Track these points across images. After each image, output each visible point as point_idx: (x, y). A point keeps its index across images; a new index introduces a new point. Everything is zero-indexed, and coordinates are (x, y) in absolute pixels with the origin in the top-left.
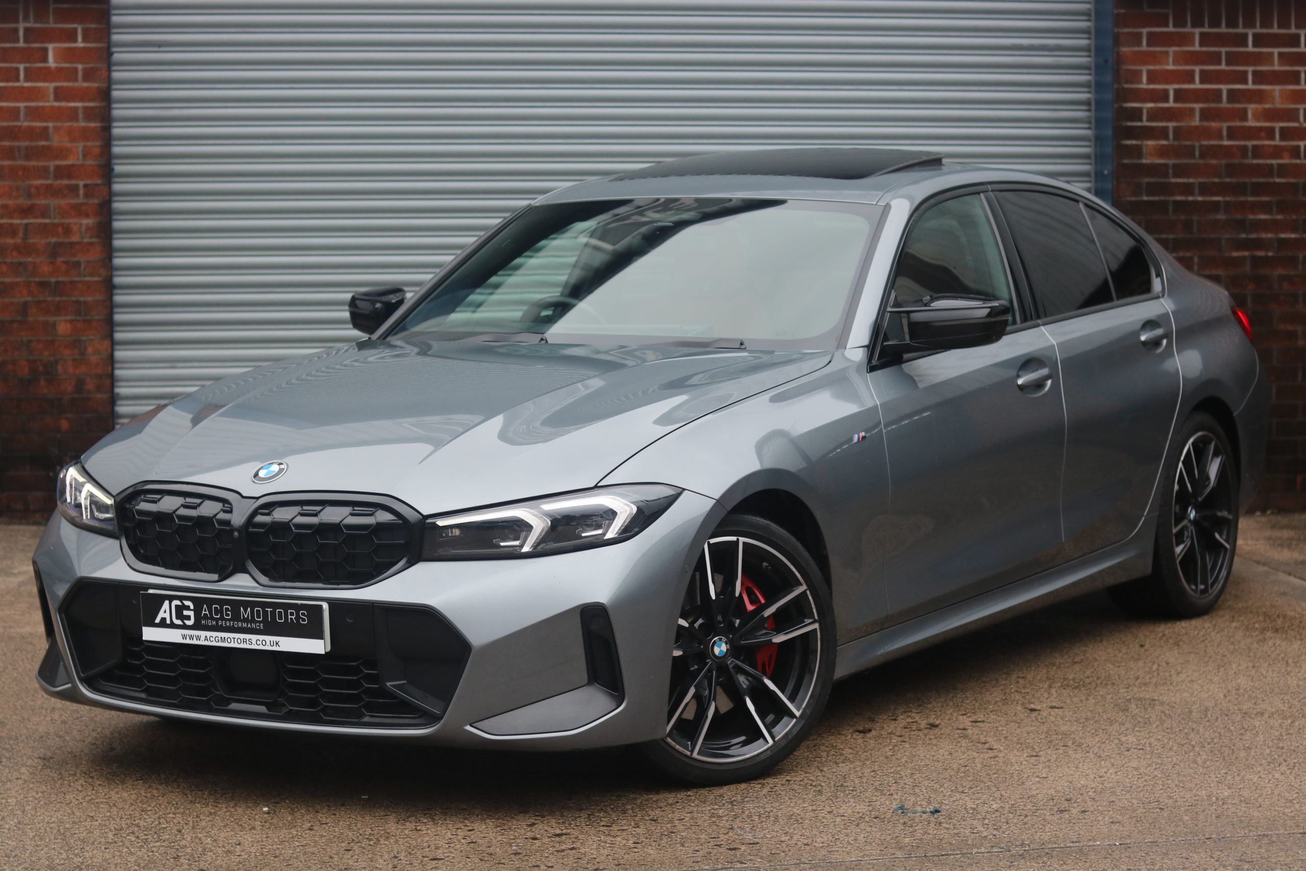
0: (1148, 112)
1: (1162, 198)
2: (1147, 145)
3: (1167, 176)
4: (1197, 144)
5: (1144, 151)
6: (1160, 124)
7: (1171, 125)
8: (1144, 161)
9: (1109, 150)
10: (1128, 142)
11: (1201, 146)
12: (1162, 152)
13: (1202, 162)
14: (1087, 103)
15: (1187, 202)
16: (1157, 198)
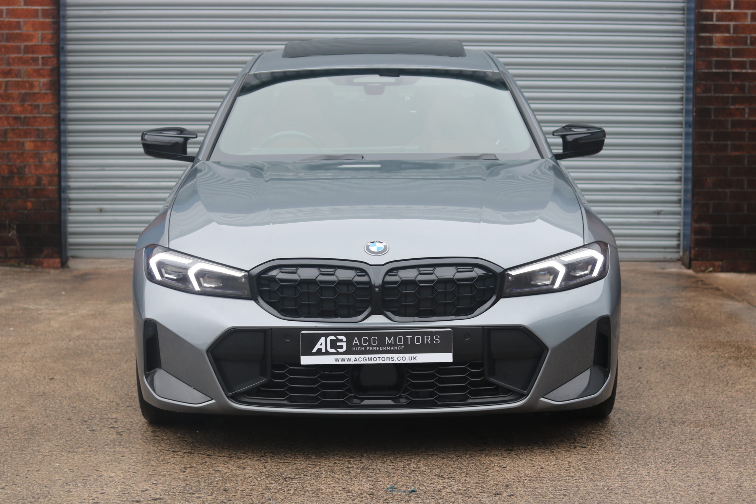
0: (717, 16)
1: (725, 71)
2: (716, 37)
3: (728, 56)
4: (749, 36)
5: (714, 40)
6: (724, 23)
7: (732, 23)
8: (714, 47)
9: (692, 39)
10: (703, 35)
11: (751, 37)
12: (726, 41)
13: (752, 47)
14: (683, 9)
15: (741, 73)
16: (721, 71)
